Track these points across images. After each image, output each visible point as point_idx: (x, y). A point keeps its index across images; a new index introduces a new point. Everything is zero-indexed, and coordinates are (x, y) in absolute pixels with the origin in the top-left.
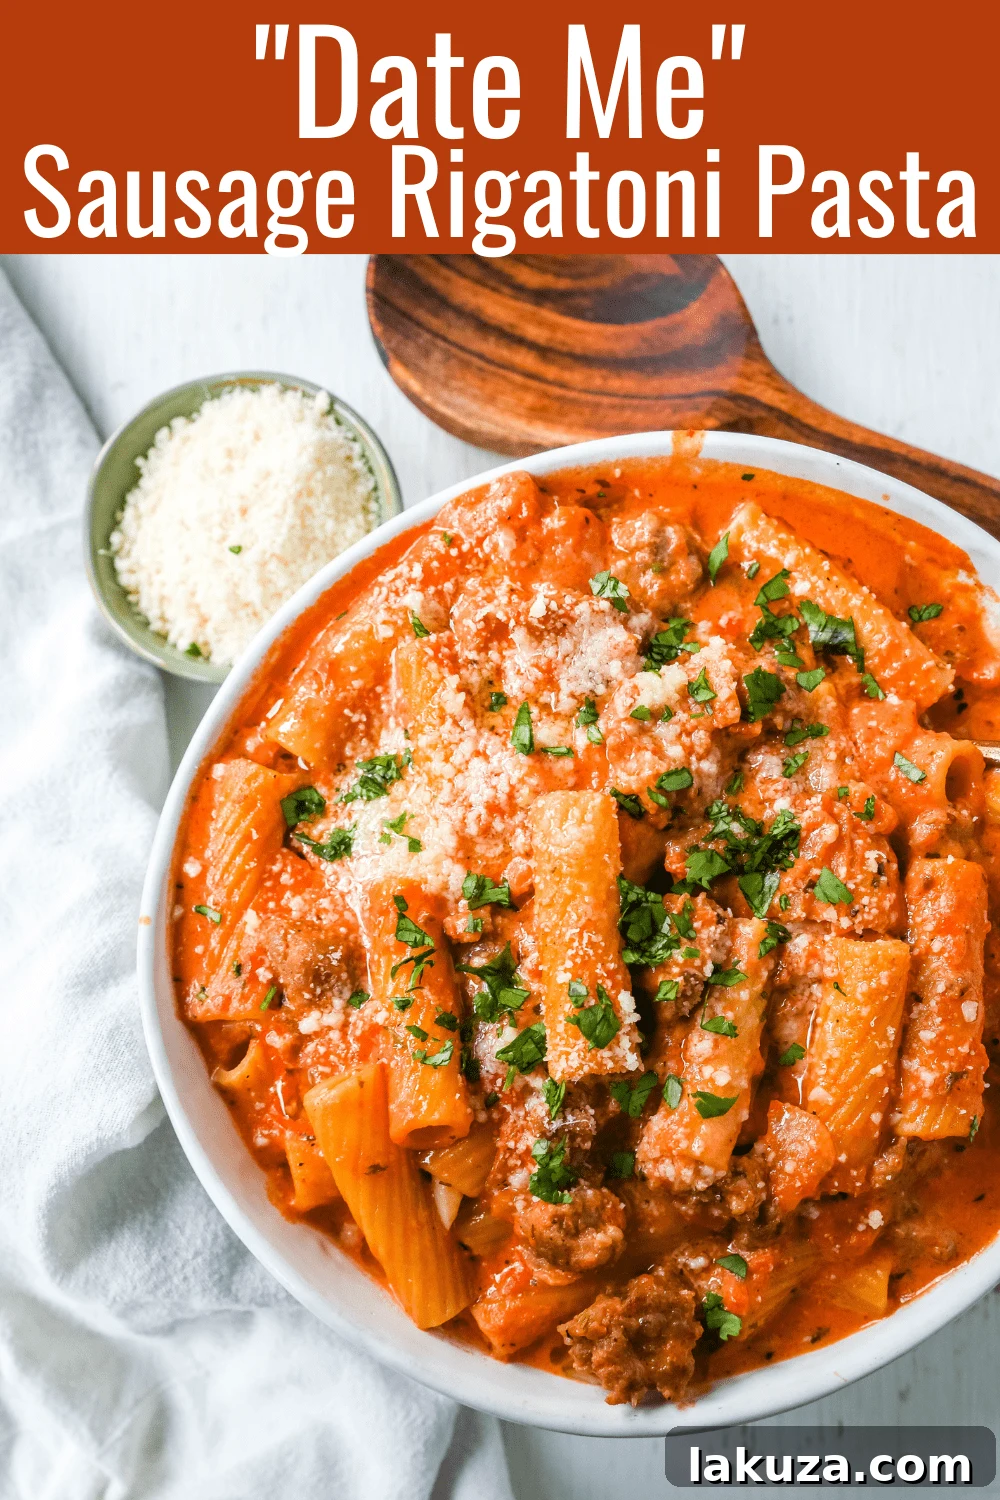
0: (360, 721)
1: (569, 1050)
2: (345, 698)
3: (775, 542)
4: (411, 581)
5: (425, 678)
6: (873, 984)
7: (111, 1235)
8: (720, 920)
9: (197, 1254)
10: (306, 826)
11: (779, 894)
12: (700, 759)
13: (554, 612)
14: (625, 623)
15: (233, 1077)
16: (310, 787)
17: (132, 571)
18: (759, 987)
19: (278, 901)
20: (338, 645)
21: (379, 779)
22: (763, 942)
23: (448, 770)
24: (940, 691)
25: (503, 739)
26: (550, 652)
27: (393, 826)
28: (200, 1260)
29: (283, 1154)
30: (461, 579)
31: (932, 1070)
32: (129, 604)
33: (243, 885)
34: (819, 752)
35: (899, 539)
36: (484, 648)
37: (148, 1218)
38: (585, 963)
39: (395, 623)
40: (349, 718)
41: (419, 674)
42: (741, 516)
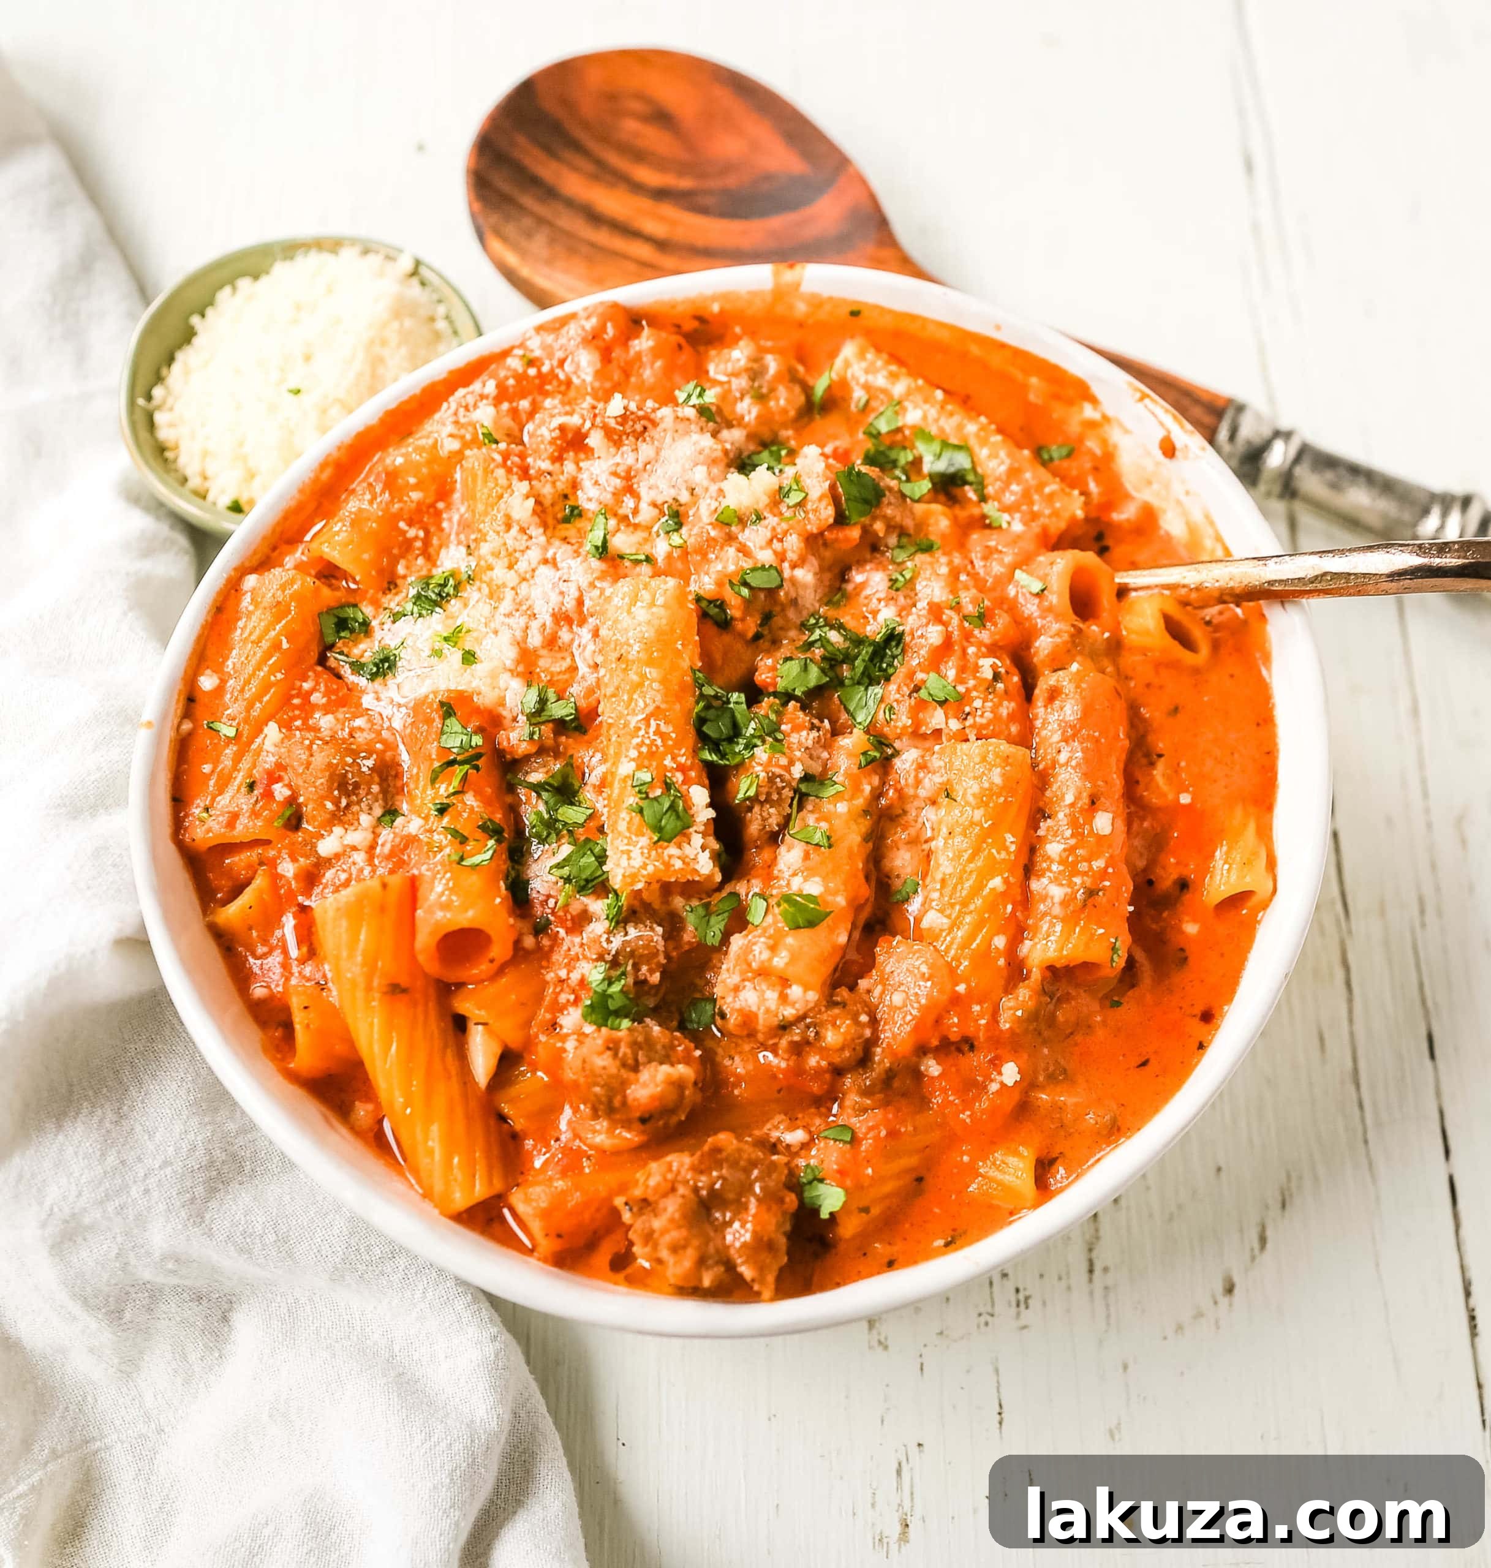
0: (416, 538)
1: (631, 848)
2: (401, 509)
3: (885, 373)
4: (482, 397)
5: (491, 485)
6: (986, 785)
7: (59, 1127)
8: (813, 727)
9: (166, 1163)
10: (345, 644)
11: (883, 706)
12: (794, 566)
13: (632, 413)
14: (715, 434)
15: (232, 913)
16: (355, 606)
17: (172, 425)
18: (860, 802)
19: (305, 721)
20: (396, 458)
21: (434, 597)
22: (864, 753)
23: (511, 578)
24: (1066, 515)
25: (575, 547)
26: (630, 459)
27: (446, 639)
28: (168, 1170)
29: (287, 1010)
30: (539, 398)
31: (1062, 885)
32: (166, 460)
33: (266, 698)
34: (929, 567)
35: (1019, 375)
36: (558, 459)
37: (110, 1116)
38: (652, 755)
39: (462, 437)
40: (404, 533)
41: (485, 482)
42: (849, 350)
